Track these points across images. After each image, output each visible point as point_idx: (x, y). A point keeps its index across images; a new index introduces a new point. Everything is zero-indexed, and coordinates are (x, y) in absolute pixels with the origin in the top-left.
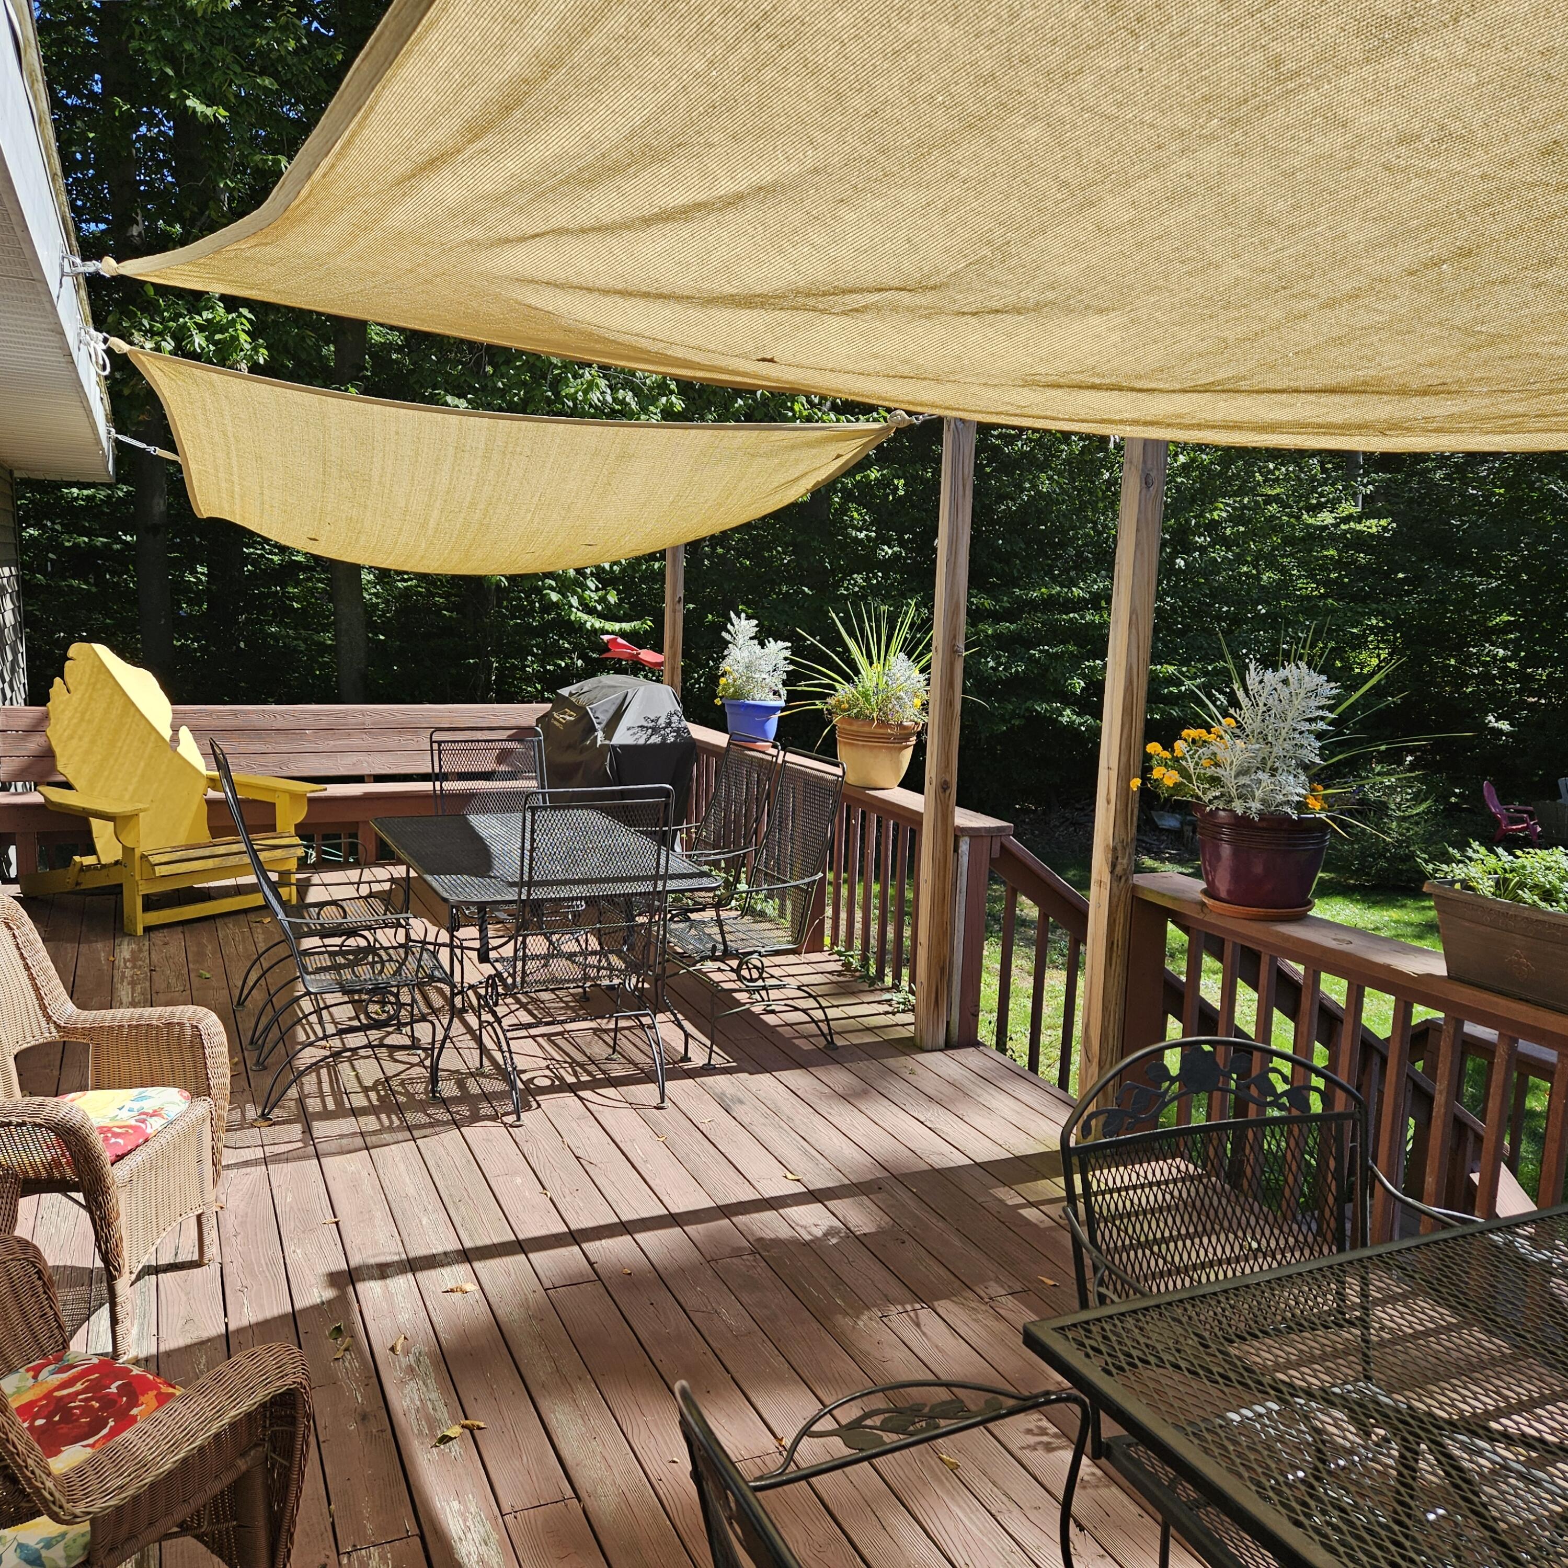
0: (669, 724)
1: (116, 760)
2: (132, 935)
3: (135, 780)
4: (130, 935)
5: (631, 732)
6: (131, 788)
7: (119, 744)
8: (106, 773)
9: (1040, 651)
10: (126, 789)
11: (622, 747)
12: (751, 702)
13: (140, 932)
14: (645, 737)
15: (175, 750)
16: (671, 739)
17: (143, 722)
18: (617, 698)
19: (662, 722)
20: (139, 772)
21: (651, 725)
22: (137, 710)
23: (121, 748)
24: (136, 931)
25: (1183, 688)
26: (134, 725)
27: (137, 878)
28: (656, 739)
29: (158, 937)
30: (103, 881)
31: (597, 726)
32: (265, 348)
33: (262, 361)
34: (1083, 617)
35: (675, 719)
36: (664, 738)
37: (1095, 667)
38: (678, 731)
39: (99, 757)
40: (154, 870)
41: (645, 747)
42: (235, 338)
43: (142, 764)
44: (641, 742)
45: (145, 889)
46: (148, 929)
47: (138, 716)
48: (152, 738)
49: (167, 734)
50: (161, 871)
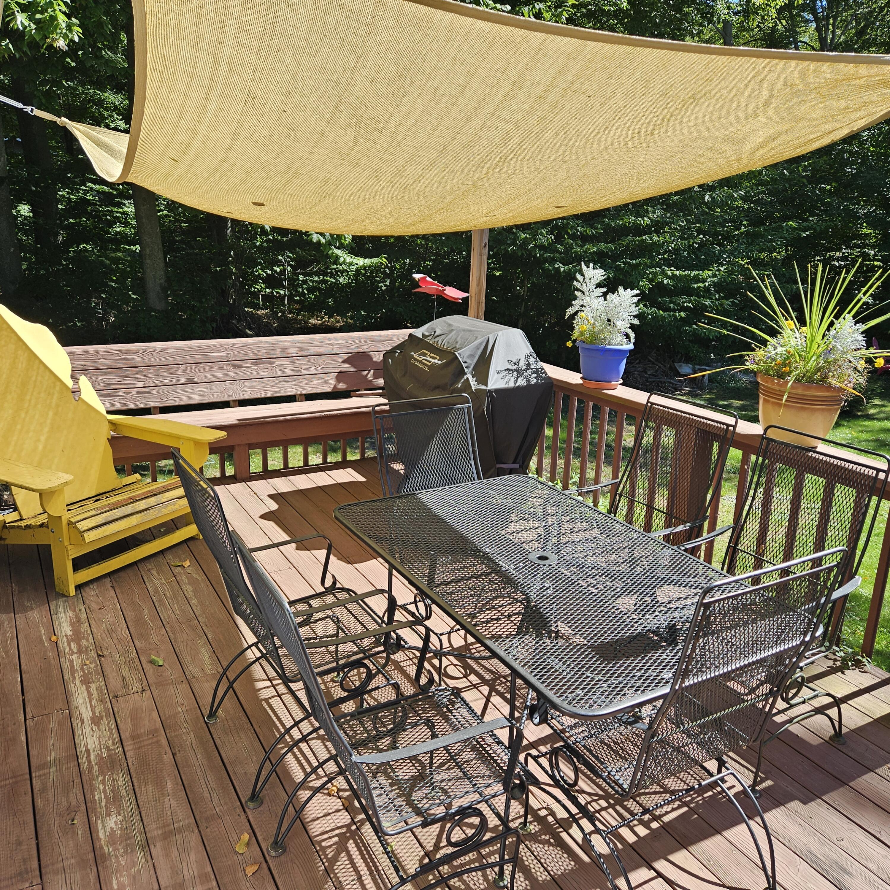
0: (528, 365)
1: (27, 413)
2: (65, 596)
3: (46, 430)
4: (63, 596)
5: (501, 375)
6: (43, 438)
7: (28, 397)
8: (19, 427)
9: (623, 262)
10: (39, 440)
11: (497, 391)
12: (608, 347)
13: (72, 592)
14: (513, 379)
15: (79, 399)
16: (534, 381)
17: (48, 373)
18: (481, 344)
19: (522, 364)
20: (49, 421)
21: (514, 367)
22: (41, 362)
23: (30, 401)
24: (68, 591)
25: (707, 284)
26: (39, 378)
27: (66, 543)
28: (522, 382)
29: (90, 593)
30: (28, 539)
31: (466, 370)
32: (79, 26)
33: (76, 39)
34: (651, 239)
35: (532, 360)
36: (528, 381)
37: (656, 273)
38: (536, 371)
39: (11, 411)
40: (82, 536)
41: (517, 390)
42: (53, 18)
43: (51, 414)
44: (511, 385)
45: (75, 553)
46: (79, 587)
47: (42, 368)
48: (58, 388)
49: (70, 384)
50: (90, 537)
